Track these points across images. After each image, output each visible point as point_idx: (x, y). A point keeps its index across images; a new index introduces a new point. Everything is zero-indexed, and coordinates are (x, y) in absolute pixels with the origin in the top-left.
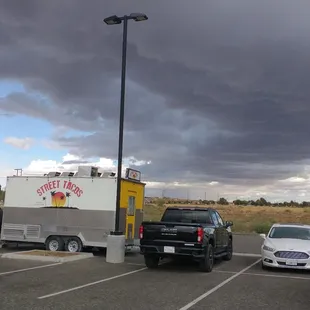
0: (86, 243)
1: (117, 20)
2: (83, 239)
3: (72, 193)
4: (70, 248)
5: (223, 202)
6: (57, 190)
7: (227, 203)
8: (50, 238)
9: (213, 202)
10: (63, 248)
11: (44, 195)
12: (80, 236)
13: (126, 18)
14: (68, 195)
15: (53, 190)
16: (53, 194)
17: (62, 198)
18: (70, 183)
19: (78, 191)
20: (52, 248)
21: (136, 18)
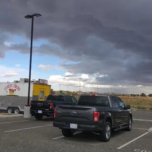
0: (21, 110)
2: (20, 108)
3: (17, 90)
4: (15, 112)
5: (143, 95)
6: (11, 88)
7: (146, 96)
8: (9, 108)
9: (138, 95)
10: (13, 112)
12: (19, 107)
14: (15, 90)
16: (10, 90)
17: (13, 91)
18: (16, 85)
20: (9, 112)
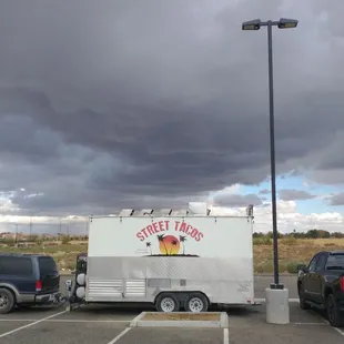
1: (257, 26)
3: (188, 237)
6: (166, 233)
8: (162, 296)
10: (182, 308)
11: (147, 240)
13: (269, 24)
14: (182, 239)
15: (160, 233)
16: (161, 238)
17: (175, 243)
18: (184, 224)
19: (196, 234)
20: (164, 308)
21: (282, 25)
